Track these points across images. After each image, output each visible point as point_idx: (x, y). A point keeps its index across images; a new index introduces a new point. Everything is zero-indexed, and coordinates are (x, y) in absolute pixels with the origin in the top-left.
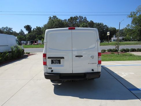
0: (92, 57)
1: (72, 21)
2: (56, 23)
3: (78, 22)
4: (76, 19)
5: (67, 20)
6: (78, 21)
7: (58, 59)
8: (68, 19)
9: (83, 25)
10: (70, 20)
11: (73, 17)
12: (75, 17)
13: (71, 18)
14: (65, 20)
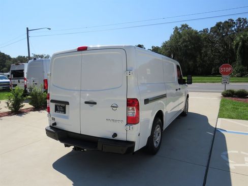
0: (114, 107)
1: (219, 30)
2: (184, 38)
3: (233, 31)
4: (231, 26)
5: (209, 29)
6: (233, 29)
7: (63, 105)
8: (211, 28)
9: (242, 36)
10: (214, 30)
11: (223, 22)
12: (226, 22)
13: (218, 25)
14: (205, 31)
